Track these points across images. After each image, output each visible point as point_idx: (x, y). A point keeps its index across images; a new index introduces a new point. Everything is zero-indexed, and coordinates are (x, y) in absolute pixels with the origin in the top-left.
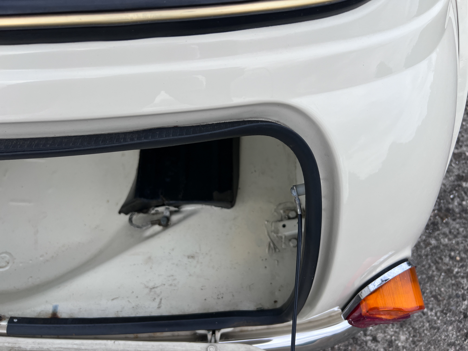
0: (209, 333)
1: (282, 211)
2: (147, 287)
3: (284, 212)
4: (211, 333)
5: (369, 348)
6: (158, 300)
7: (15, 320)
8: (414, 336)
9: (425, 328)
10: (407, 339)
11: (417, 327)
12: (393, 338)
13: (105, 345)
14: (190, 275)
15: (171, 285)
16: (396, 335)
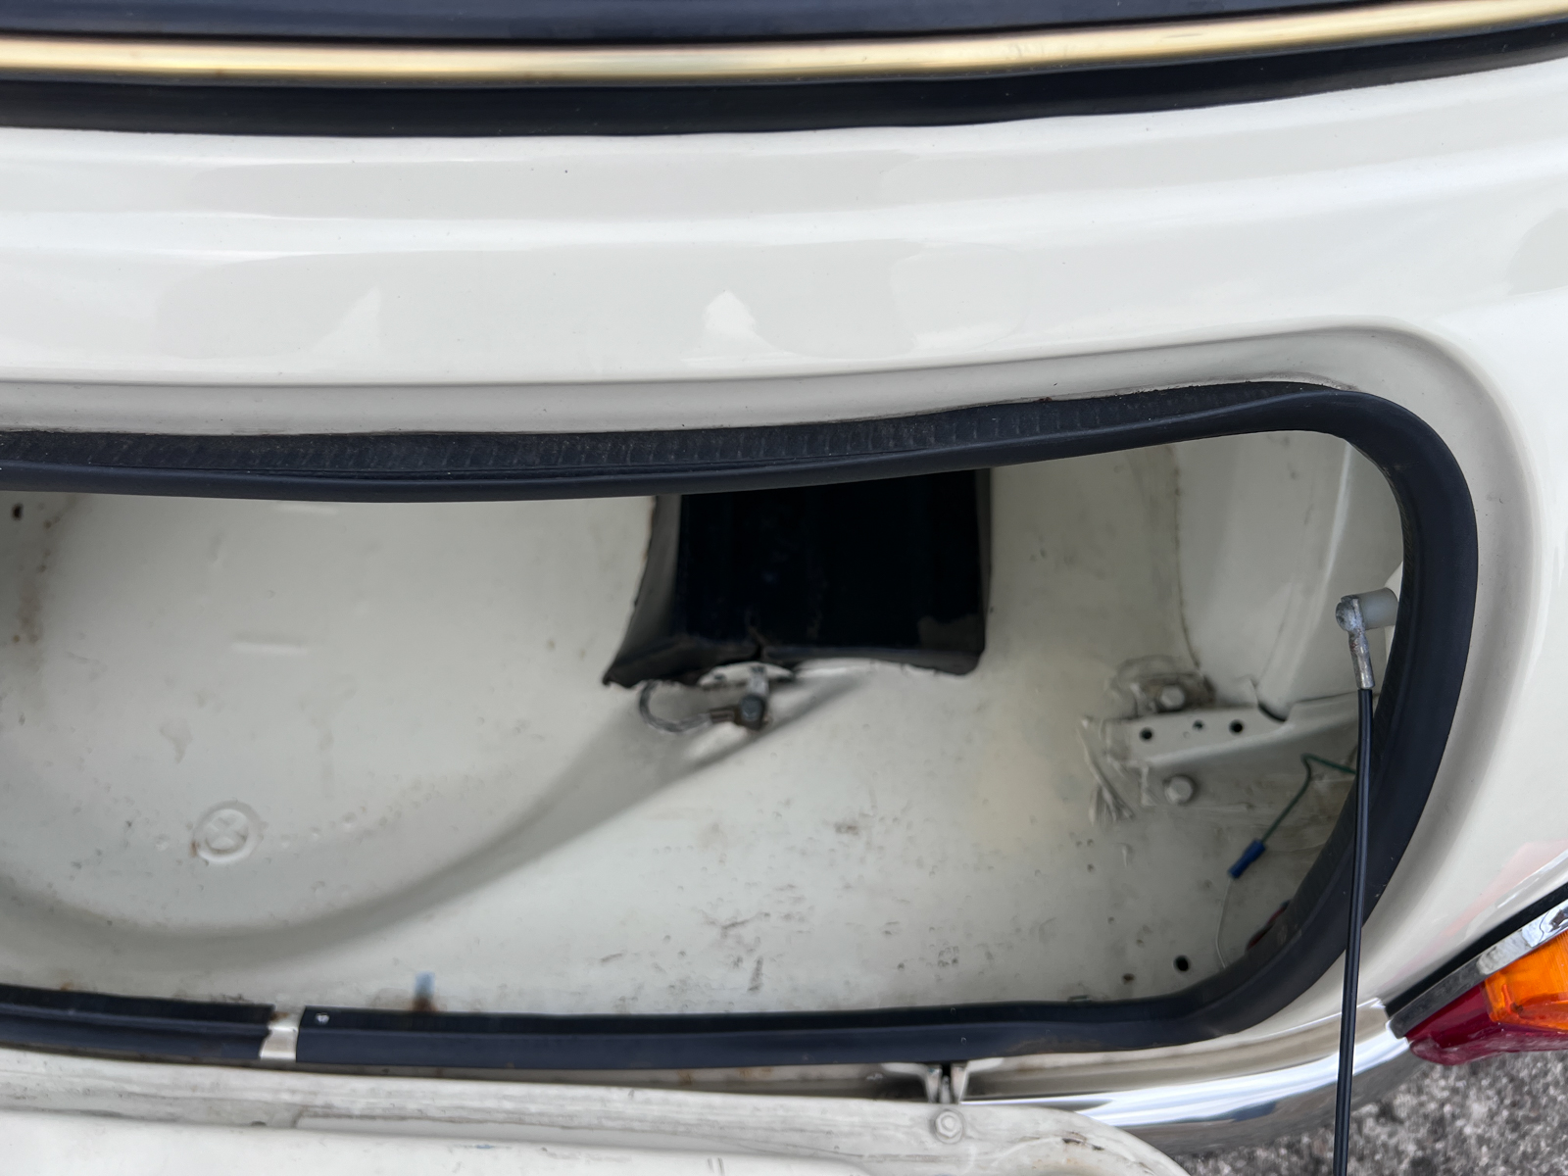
0: (931, 1071)
1: (1135, 688)
2: (713, 923)
3: (1144, 689)
4: (938, 1071)
5: (1368, 1140)
6: (749, 965)
7: (323, 1019)
8: (1514, 1105)
9: (1549, 1078)
10: (1492, 1115)
11: (1524, 1074)
12: (1447, 1108)
13: (603, 1101)
14: (848, 887)
15: (788, 917)
16: (1457, 1099)
